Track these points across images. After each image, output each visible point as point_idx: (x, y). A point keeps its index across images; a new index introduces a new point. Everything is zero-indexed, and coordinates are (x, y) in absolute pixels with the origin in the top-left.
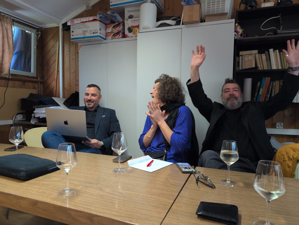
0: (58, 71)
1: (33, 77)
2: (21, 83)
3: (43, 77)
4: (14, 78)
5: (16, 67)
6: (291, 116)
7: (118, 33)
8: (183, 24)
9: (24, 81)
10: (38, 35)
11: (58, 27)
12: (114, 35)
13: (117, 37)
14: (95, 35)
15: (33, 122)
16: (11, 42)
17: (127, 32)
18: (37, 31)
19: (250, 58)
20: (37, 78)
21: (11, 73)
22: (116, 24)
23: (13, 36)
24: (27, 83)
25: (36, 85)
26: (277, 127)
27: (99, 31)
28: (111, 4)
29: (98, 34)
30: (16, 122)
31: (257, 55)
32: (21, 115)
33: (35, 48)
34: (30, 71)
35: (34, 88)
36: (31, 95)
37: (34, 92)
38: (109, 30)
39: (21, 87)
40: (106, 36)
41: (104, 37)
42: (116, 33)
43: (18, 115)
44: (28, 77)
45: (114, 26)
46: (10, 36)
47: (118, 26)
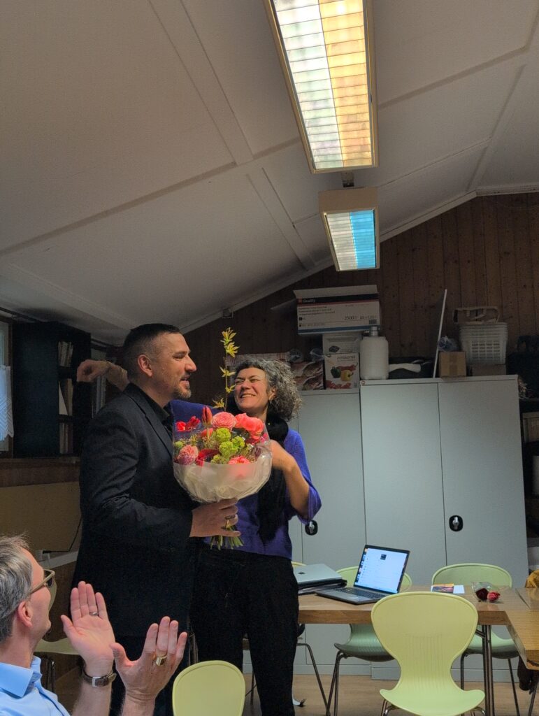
7: (316, 380)
8: (437, 376)
12: (308, 382)
13: (314, 387)
17: (329, 377)
22: (311, 363)
28: (299, 329)
38: (299, 373)
42: (313, 379)
45: (307, 367)
47: (317, 367)
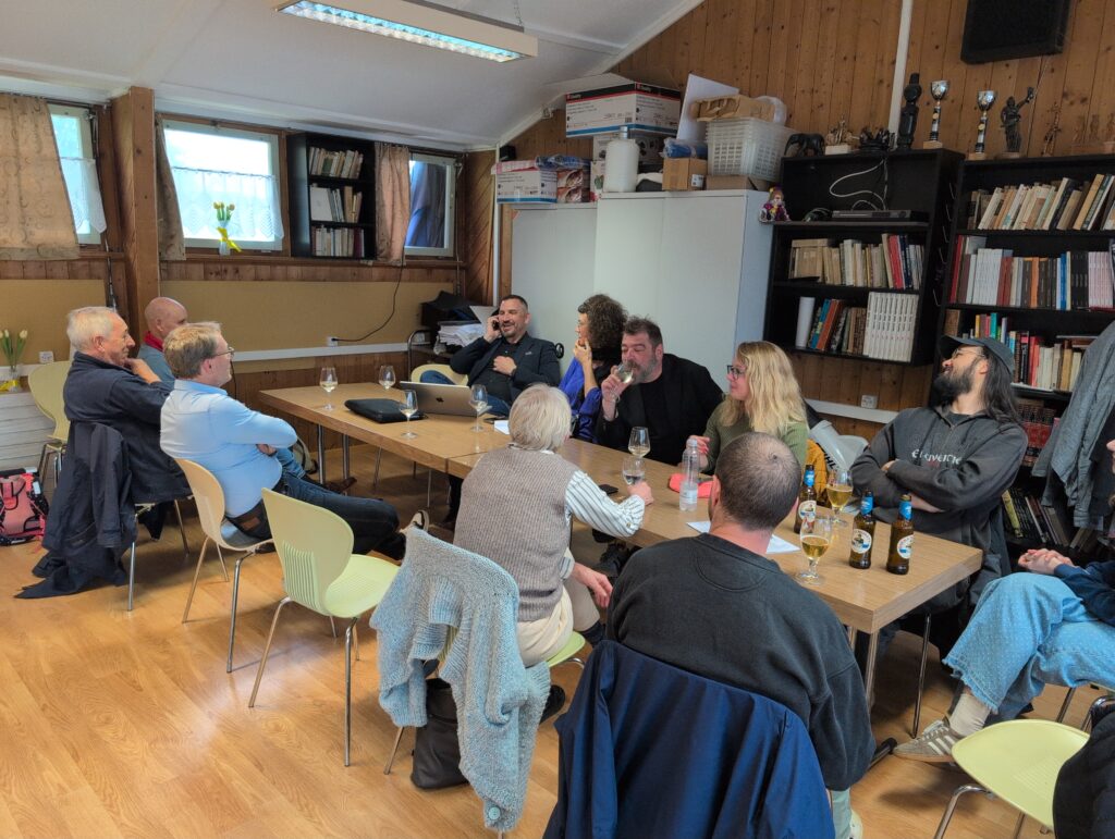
0: (492, 246)
1: (447, 258)
2: (424, 271)
3: (465, 257)
4: (413, 263)
5: (415, 242)
6: (894, 383)
7: (575, 191)
9: (430, 268)
10: (457, 168)
11: (494, 152)
12: (569, 193)
13: (574, 199)
14: (533, 196)
15: (437, 351)
16: (406, 195)
17: (593, 188)
18: (457, 162)
19: (813, 254)
20: (454, 258)
21: (406, 253)
22: (572, 172)
23: (410, 184)
24: (435, 271)
25: (452, 274)
26: (863, 404)
27: (539, 189)
28: (568, 130)
29: (538, 195)
30: (413, 348)
31: (826, 249)
32: (423, 335)
33: (453, 196)
34: (442, 246)
35: (448, 280)
36: (442, 294)
37: (448, 288)
38: (563, 183)
39: (423, 280)
40: (558, 194)
41: (554, 197)
42: (573, 190)
43: (418, 335)
44: (437, 258)
45: (570, 177)
46: (405, 184)
47: (578, 176)
